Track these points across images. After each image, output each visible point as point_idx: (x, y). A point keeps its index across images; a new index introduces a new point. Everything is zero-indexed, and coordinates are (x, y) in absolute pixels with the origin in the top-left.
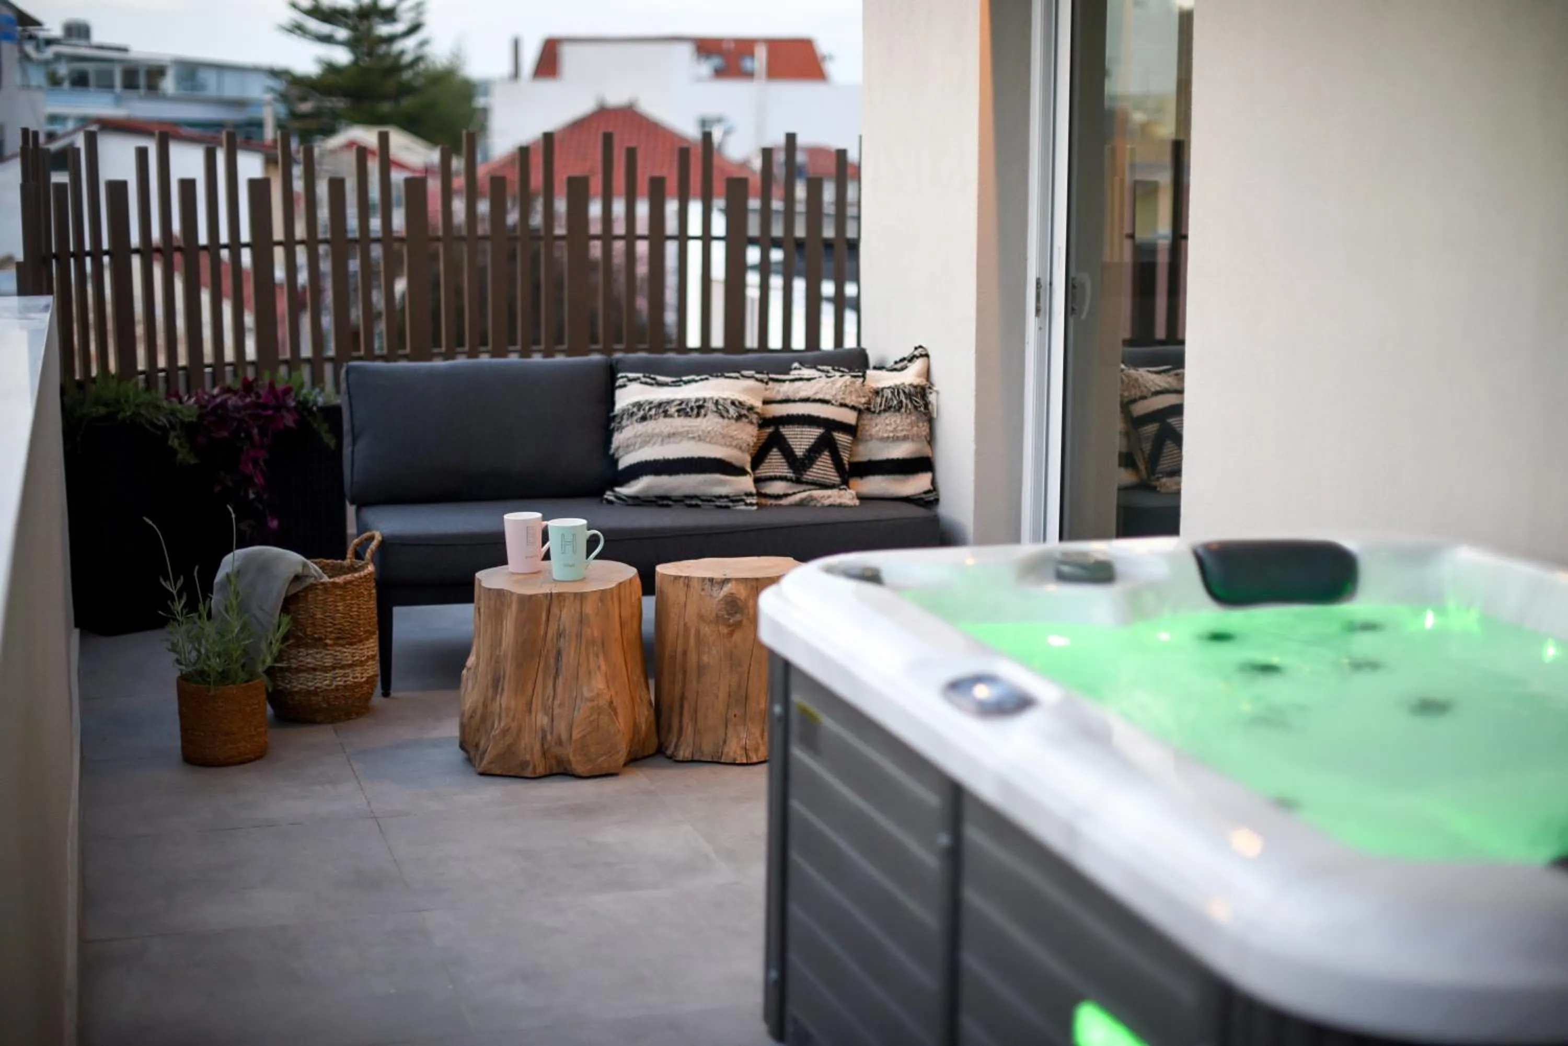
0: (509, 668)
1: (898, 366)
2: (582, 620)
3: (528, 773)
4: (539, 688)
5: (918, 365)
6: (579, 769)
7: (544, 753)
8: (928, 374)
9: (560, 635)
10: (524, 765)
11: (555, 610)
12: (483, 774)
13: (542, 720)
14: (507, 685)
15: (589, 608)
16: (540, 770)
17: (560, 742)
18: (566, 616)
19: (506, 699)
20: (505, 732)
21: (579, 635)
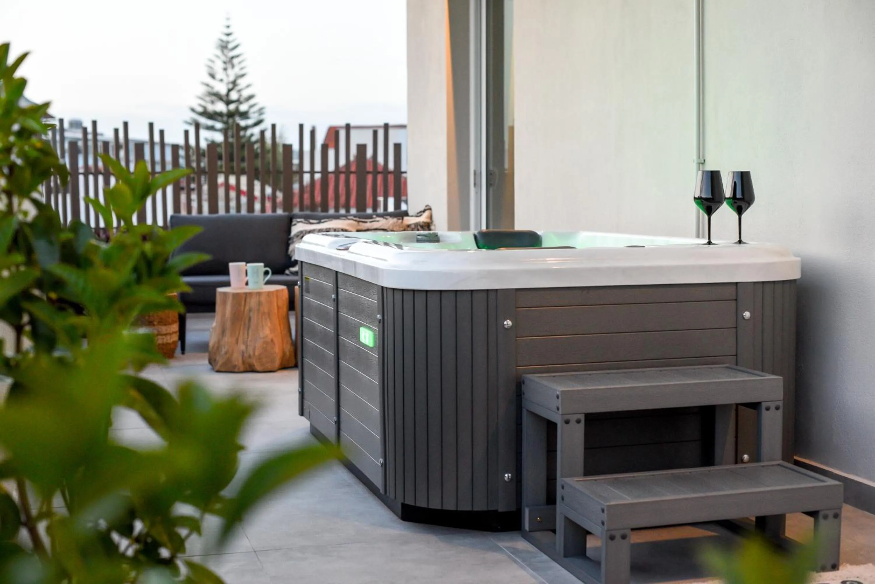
0: (228, 324)
1: (419, 215)
2: (260, 304)
3: (236, 370)
4: (241, 333)
5: (427, 213)
6: (258, 368)
7: (244, 362)
8: (431, 217)
9: (250, 310)
10: (235, 366)
11: (248, 300)
12: (218, 371)
13: (242, 347)
14: (228, 333)
15: (263, 299)
16: (242, 369)
17: (250, 357)
18: (253, 302)
19: (227, 339)
20: (226, 353)
21: (258, 310)
